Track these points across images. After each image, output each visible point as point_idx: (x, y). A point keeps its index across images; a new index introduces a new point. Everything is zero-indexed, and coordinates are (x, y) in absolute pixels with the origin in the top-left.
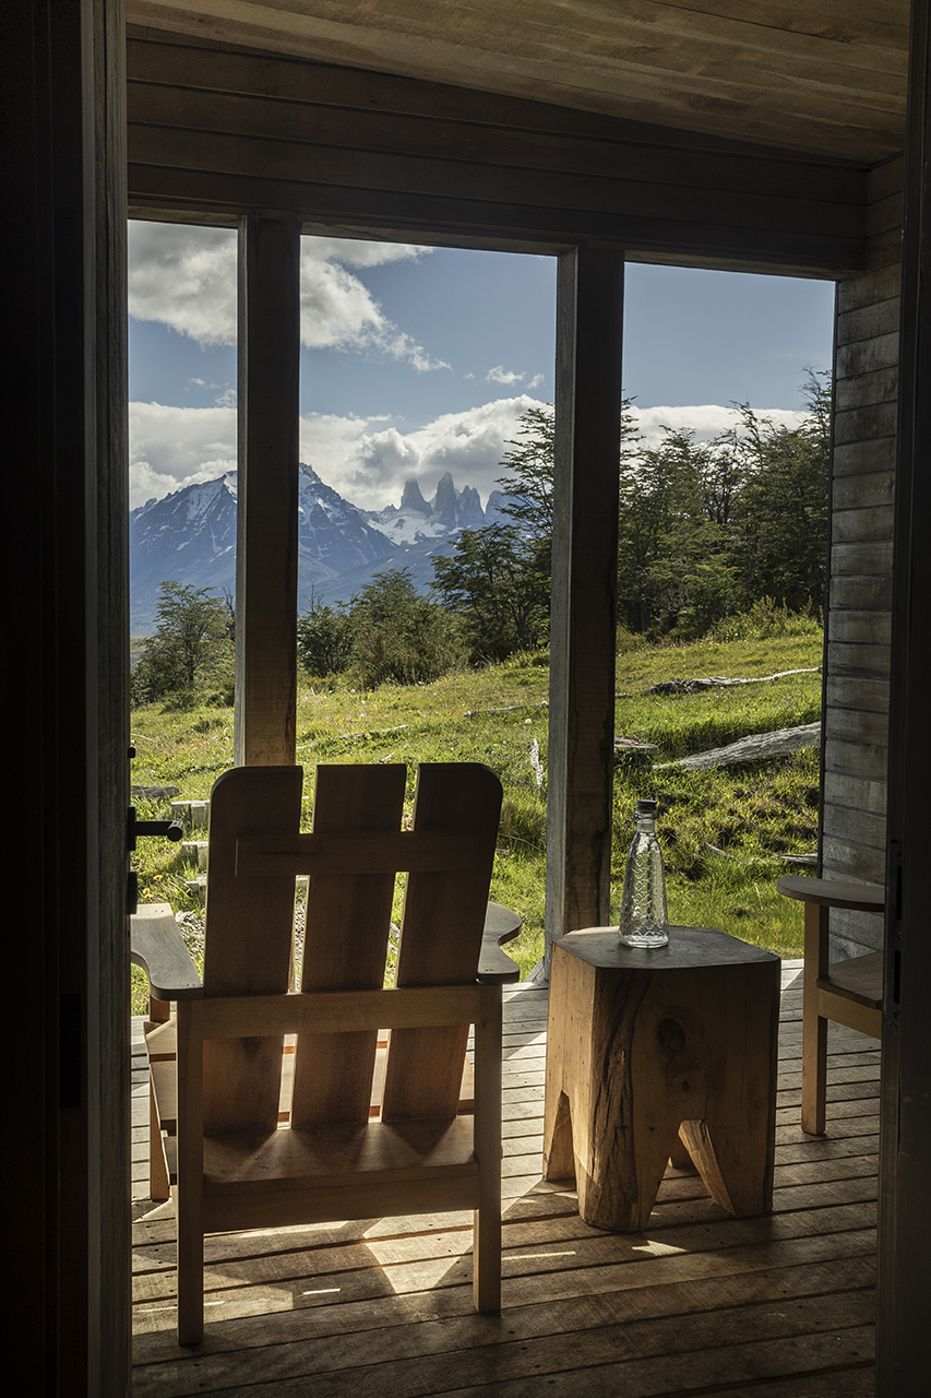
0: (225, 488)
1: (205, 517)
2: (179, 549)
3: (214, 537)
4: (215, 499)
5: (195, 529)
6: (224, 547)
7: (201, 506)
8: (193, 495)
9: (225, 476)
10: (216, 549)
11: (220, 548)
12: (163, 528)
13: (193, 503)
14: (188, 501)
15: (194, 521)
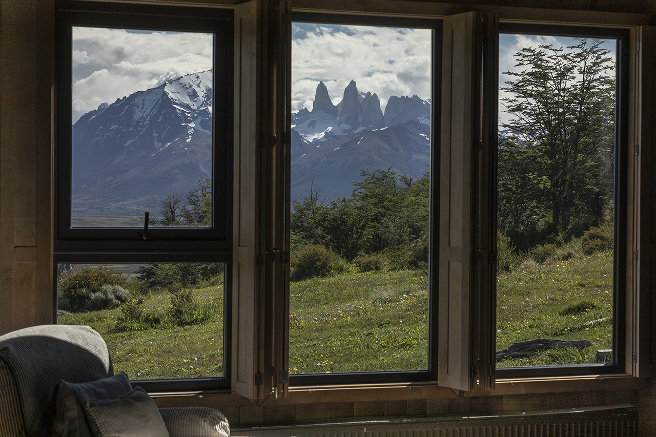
0: (165, 94)
1: (148, 118)
2: (126, 145)
3: (155, 135)
4: (157, 103)
5: (140, 129)
6: (164, 143)
7: (144, 110)
8: (138, 100)
9: (165, 85)
10: (157, 145)
11: (160, 144)
12: (113, 127)
13: (138, 107)
14: (134, 105)
15: (138, 122)
